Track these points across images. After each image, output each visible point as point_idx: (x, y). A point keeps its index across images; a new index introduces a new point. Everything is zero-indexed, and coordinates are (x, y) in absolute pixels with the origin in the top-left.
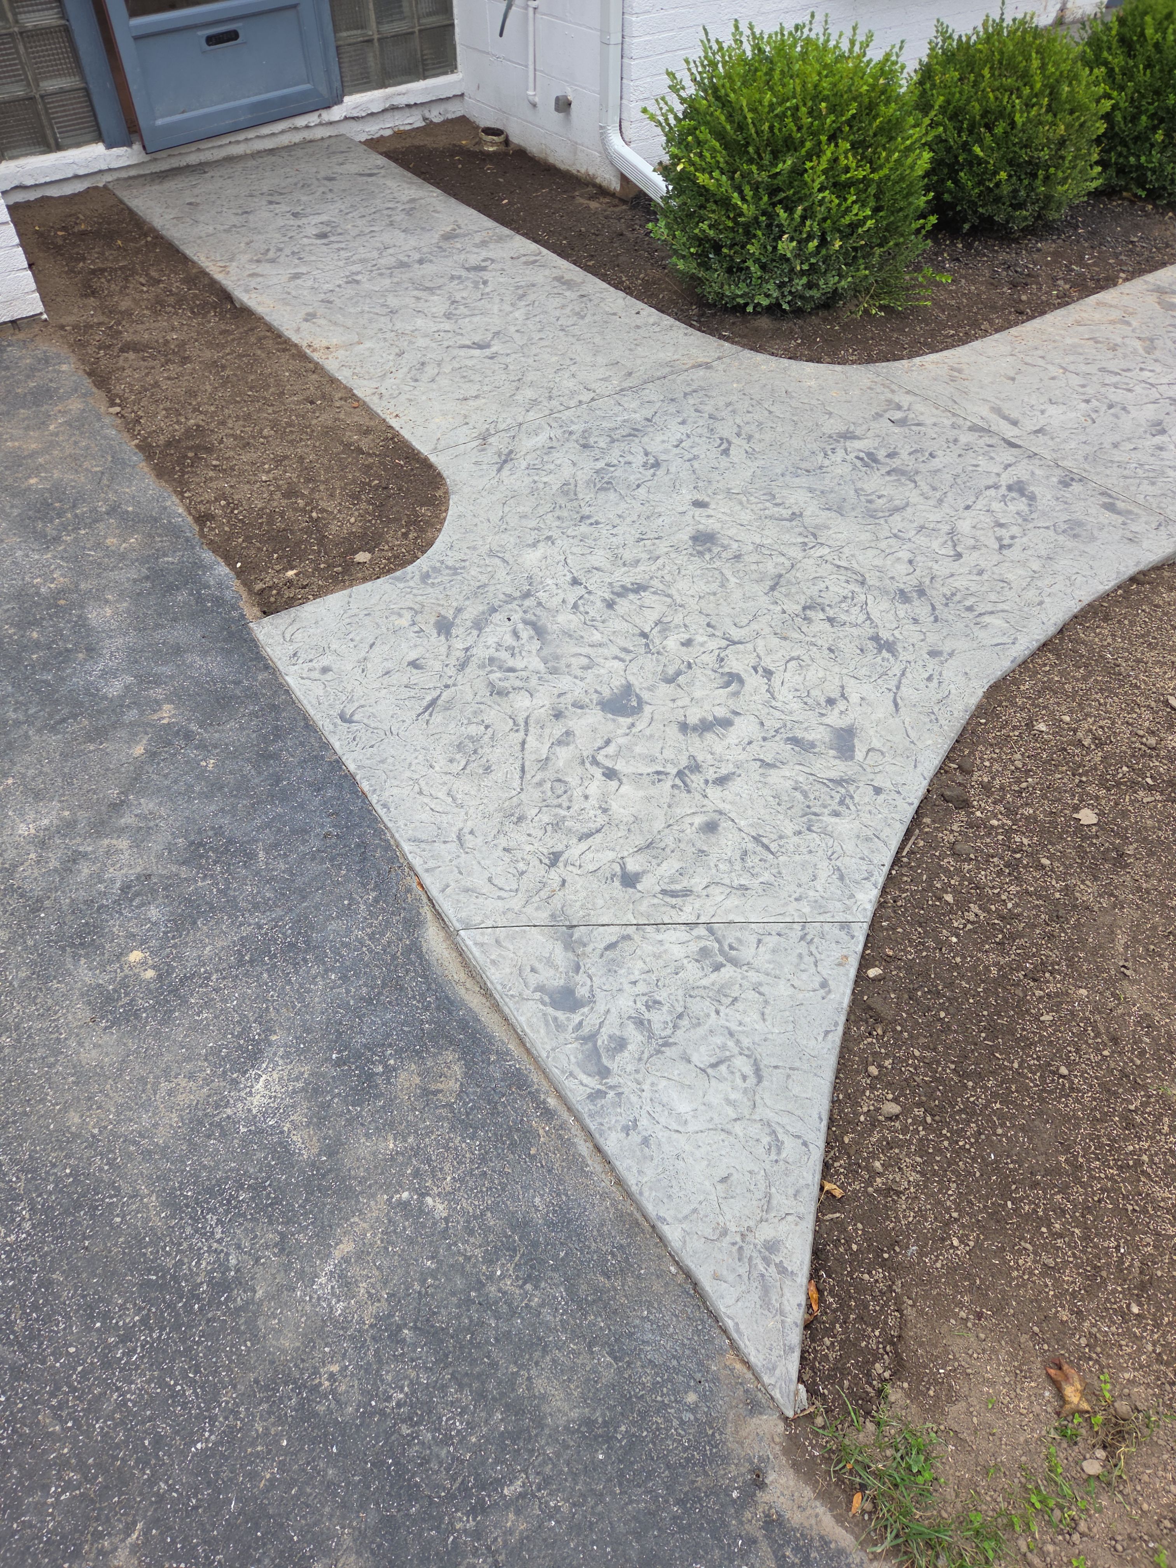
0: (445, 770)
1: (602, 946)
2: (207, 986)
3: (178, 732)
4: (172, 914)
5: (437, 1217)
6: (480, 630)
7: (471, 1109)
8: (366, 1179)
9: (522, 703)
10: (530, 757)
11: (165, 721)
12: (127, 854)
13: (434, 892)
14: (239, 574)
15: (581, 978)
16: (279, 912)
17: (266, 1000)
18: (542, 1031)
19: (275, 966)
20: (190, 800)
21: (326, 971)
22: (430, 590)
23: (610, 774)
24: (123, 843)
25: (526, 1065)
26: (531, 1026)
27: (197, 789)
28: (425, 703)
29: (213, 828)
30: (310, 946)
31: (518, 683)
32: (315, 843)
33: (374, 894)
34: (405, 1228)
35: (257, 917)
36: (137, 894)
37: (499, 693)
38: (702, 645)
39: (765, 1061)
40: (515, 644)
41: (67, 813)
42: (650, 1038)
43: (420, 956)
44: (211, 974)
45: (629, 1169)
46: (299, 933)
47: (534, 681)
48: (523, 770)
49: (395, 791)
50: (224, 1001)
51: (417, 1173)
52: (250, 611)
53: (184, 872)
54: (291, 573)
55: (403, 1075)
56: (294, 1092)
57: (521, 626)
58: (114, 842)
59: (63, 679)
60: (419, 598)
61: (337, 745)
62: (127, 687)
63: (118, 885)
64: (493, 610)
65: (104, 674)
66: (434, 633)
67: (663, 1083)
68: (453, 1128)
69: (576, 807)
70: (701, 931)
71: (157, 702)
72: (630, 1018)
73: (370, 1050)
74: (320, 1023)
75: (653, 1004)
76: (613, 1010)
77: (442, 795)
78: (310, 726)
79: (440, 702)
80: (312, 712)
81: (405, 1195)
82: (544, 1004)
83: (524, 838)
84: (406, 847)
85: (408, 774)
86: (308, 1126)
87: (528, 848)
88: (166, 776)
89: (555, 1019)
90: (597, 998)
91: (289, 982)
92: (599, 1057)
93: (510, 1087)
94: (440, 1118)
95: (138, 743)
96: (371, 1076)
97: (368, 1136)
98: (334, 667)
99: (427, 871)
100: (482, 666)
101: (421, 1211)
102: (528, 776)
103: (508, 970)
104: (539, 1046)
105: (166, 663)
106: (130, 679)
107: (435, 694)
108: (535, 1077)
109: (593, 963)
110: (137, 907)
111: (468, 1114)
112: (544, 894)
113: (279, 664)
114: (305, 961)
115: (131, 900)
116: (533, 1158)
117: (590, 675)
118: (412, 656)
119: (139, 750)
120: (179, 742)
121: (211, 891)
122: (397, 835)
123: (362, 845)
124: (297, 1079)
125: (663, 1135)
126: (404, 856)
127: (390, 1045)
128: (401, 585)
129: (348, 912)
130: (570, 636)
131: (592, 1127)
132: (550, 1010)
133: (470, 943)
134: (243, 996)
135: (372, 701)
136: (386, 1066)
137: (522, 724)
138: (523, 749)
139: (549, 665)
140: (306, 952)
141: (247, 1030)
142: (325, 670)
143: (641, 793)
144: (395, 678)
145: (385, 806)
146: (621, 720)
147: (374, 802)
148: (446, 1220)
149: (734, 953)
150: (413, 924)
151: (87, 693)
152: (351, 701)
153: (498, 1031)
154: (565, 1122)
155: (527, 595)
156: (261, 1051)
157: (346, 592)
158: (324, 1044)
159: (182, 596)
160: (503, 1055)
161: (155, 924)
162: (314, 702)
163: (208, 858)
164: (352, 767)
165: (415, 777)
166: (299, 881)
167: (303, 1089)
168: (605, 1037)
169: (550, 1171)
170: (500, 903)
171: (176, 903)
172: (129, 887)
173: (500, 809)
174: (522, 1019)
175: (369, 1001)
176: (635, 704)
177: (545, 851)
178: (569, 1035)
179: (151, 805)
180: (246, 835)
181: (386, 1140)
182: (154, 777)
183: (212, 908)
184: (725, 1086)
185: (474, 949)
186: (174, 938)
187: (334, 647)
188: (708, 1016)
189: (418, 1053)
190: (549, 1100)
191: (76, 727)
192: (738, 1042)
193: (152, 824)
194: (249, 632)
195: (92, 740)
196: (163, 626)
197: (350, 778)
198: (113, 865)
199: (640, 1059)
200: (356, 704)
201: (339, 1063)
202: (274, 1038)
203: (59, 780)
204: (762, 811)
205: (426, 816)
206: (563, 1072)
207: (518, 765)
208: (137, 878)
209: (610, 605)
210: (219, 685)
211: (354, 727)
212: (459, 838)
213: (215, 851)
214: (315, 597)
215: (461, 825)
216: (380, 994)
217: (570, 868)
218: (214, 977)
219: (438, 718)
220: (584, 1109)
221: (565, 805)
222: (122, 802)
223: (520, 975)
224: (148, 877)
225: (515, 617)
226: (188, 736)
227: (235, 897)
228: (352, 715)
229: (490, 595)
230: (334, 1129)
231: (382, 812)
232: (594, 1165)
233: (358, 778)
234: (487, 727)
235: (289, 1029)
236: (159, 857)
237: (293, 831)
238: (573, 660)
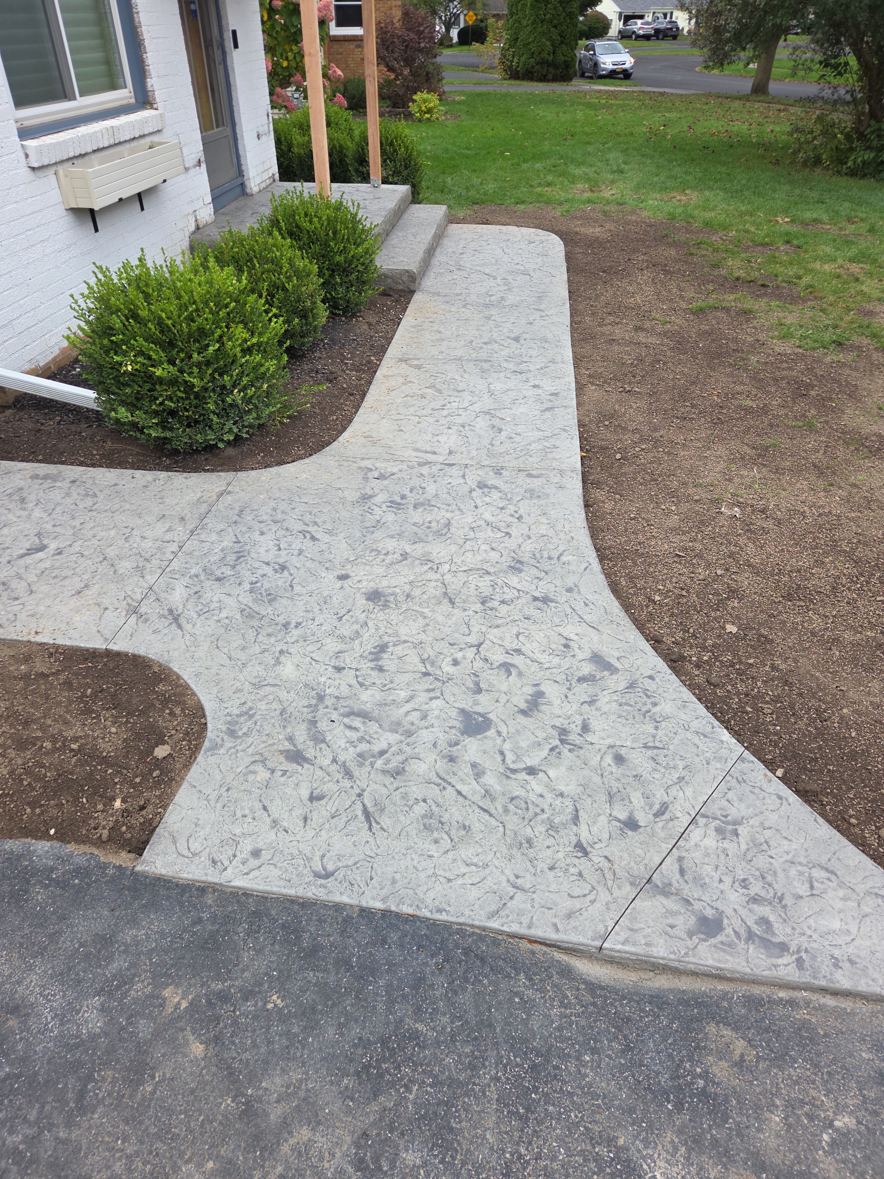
0: (442, 851)
1: (678, 876)
2: (528, 1162)
3: (209, 1002)
4: (426, 1142)
5: (854, 1127)
6: (323, 741)
7: (768, 1046)
8: (798, 1156)
9: (420, 768)
10: (477, 798)
11: (184, 1005)
12: (318, 1137)
13: (552, 936)
14: (62, 837)
15: (697, 905)
16: (492, 1054)
17: (577, 1125)
18: (728, 957)
19: (547, 1094)
20: (304, 1044)
21: (578, 1059)
22: (250, 740)
23: (532, 771)
24: (304, 1133)
25: (743, 989)
26: (719, 961)
27: (295, 1030)
28: (362, 818)
29: (356, 1046)
30: (547, 1056)
31: (400, 758)
32: (441, 981)
33: (522, 976)
34: (855, 1156)
35: (485, 1075)
36: (377, 1159)
37: (398, 773)
38: (464, 658)
39: (823, 860)
40: (359, 734)
41: (210, 1164)
42: (770, 903)
43: (603, 988)
44: (517, 1151)
45: (868, 985)
46: (525, 1053)
47: (408, 750)
48: (485, 811)
49: (431, 894)
50: (554, 1159)
51: (811, 1117)
52: (123, 859)
53: (387, 1101)
54: (118, 804)
55: (715, 1069)
56: (687, 1159)
57: (346, 720)
58: (292, 1141)
59: (24, 1060)
60: (250, 751)
61: (345, 899)
62: (103, 1009)
63: (350, 1170)
64: (313, 723)
65: (62, 1018)
66: (295, 766)
67: (811, 921)
68: (781, 1069)
69: (546, 807)
70: (701, 821)
71: (151, 996)
72: (747, 902)
73: (678, 1077)
74: (629, 1097)
75: (744, 883)
76: (736, 907)
77: (464, 869)
78: (306, 904)
79: (371, 810)
80: (292, 892)
81: (825, 1137)
82: (705, 940)
83: (549, 852)
84: (494, 924)
85: (423, 875)
86: (727, 1169)
87: (560, 855)
88: (254, 1045)
89: (722, 943)
90: (721, 908)
91: (571, 1094)
92: (769, 941)
93: (758, 1011)
94: (768, 1071)
95: (187, 1043)
96: (704, 1092)
97: (759, 1130)
98: (260, 845)
99: (529, 927)
100: (361, 765)
101: (844, 1135)
102: (493, 811)
103: (662, 941)
104: (739, 968)
105: (110, 959)
106: (96, 1001)
107: (359, 806)
108: (756, 990)
109: (689, 891)
110: (393, 1167)
111: (771, 1051)
112: (609, 876)
113: (210, 879)
114: (556, 1068)
115: (380, 1168)
116: (826, 1035)
117: (431, 719)
118: (305, 793)
119: (197, 1049)
120: (225, 1010)
121: (427, 1093)
122: (477, 923)
123: (467, 952)
124: (676, 1149)
125: (851, 950)
126: (501, 933)
127: (682, 1061)
128: (222, 751)
129: (527, 1005)
130: (385, 704)
131: (823, 983)
132: (713, 941)
133: (619, 947)
134: (560, 1139)
135: (325, 846)
136: (700, 1076)
137: (440, 781)
138: (465, 798)
139: (400, 732)
140: (548, 1061)
141: (598, 1158)
142: (256, 853)
143: (563, 769)
144: (316, 818)
145: (440, 911)
146: (488, 734)
147: (428, 915)
148: (859, 1123)
149: (729, 818)
150: (567, 972)
151: (70, 1048)
152: (309, 860)
153: (703, 986)
154: (804, 999)
155: (321, 698)
156: (629, 1161)
157: (185, 785)
158: (652, 1107)
159: (39, 894)
160: (724, 996)
161: (425, 1164)
162: (283, 883)
163: (387, 1070)
164: (379, 905)
165: (430, 872)
166: (471, 1017)
167: (689, 1150)
168: (755, 926)
169: (842, 1033)
170: (597, 905)
171: (417, 1131)
172: (362, 1160)
173: (510, 847)
174: (710, 962)
175: (628, 1049)
176: (480, 719)
177: (570, 849)
178: (742, 945)
179: (278, 1080)
180: (388, 1024)
181: (770, 1120)
182: (247, 1055)
183: (446, 1104)
184: (831, 894)
185: (627, 948)
186: (453, 1158)
187: (238, 831)
188: (771, 863)
189: (697, 1047)
190: (780, 995)
191: (106, 1086)
192: (800, 864)
193: (302, 1094)
194: (145, 876)
195: (140, 1082)
196: (60, 932)
197: (386, 914)
198: (321, 1159)
199: (785, 921)
200: (317, 858)
201: (679, 1106)
202: (621, 1142)
203: (159, 1145)
204: (627, 729)
205: (474, 893)
206: (770, 969)
207: (477, 810)
208: (358, 1146)
209: (381, 669)
210: (186, 936)
211: (339, 875)
212: (514, 887)
213: (384, 1060)
214: (165, 807)
215: (504, 879)
216: (625, 1037)
217: (597, 846)
218: (523, 1151)
219: (386, 821)
220: (806, 978)
221: (538, 810)
222: (247, 1103)
223: (671, 937)
224: (365, 1135)
225: (335, 716)
226: (224, 997)
227: (449, 1077)
228: (324, 869)
229: (295, 714)
230: (741, 1150)
231: (443, 917)
232: (847, 1004)
233: (393, 908)
234: (424, 801)
235: (620, 1125)
236: (349, 1111)
237: (415, 987)
238: (410, 718)
